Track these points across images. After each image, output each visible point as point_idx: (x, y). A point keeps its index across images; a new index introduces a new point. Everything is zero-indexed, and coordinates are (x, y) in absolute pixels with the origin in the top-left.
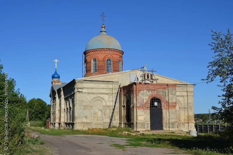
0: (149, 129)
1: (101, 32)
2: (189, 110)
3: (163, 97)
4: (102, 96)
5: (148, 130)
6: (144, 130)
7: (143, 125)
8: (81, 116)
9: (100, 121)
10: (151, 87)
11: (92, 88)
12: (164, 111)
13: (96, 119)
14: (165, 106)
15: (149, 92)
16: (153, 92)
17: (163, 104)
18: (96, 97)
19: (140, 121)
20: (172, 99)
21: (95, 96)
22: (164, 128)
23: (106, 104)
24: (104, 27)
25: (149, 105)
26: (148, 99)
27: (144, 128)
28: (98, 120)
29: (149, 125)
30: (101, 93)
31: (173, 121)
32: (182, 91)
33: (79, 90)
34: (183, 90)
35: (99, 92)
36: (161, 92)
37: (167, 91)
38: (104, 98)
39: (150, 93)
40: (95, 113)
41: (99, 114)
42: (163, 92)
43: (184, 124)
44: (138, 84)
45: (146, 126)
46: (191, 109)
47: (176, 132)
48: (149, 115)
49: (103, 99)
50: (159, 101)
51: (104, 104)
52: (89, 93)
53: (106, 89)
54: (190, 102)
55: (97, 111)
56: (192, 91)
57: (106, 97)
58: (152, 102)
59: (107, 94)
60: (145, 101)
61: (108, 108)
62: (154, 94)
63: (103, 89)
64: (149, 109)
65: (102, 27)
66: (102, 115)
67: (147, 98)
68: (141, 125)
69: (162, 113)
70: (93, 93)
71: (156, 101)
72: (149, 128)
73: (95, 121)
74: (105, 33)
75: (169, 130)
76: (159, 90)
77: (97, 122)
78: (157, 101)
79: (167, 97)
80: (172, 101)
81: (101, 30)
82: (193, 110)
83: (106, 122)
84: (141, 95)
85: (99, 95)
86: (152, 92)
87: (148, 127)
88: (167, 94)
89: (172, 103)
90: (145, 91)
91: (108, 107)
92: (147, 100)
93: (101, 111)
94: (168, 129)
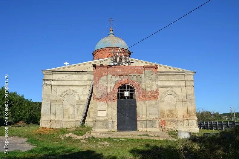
0: (115, 130)
1: (109, 35)
2: (188, 103)
3: (137, 84)
4: (74, 89)
5: (113, 131)
6: (107, 130)
7: (105, 123)
8: (47, 113)
9: (72, 118)
10: (119, 71)
11: (62, 80)
12: (138, 104)
13: (67, 116)
14: (141, 97)
15: (116, 77)
16: (122, 77)
17: (137, 93)
18: (67, 91)
19: (101, 118)
20: (151, 87)
21: (66, 89)
22: (139, 129)
23: (79, 98)
24: (112, 30)
25: (116, 95)
26: (114, 87)
27: (107, 128)
28: (69, 118)
29: (116, 124)
30: (73, 86)
31: (153, 117)
32: (178, 81)
33: (47, 82)
34: (180, 80)
35: (71, 84)
36: (135, 77)
37: (143, 76)
38: (78, 92)
39: (118, 78)
40: (66, 110)
41: (71, 110)
42: (137, 77)
43: (182, 121)
44: (98, 67)
45: (111, 125)
46: (191, 102)
47: (152, 135)
48: (116, 109)
49: (75, 92)
50: (131, 90)
51: (77, 98)
52: (58, 86)
53: (79, 80)
54: (189, 93)
55: (68, 106)
56: (191, 79)
57: (79, 90)
58: (121, 91)
59: (81, 86)
60: (109, 90)
61: (82, 103)
62: (124, 80)
63: (76, 80)
64: (116, 101)
65: (110, 31)
66: (74, 111)
67: (113, 85)
68: (102, 123)
69: (135, 106)
70: (63, 86)
71: (126, 89)
72: (115, 128)
73: (66, 119)
74: (113, 35)
75: (146, 131)
76: (131, 74)
77: (69, 120)
78: (128, 90)
79: (143, 84)
80: (151, 89)
81: (109, 33)
82: (194, 103)
83: (78, 119)
84: (102, 82)
85: (71, 88)
86: (120, 77)
87: (113, 127)
88: (143, 80)
89: (151, 92)
90: (110, 76)
91: (82, 101)
92: (112, 89)
93: (74, 106)
94: (144, 130)
